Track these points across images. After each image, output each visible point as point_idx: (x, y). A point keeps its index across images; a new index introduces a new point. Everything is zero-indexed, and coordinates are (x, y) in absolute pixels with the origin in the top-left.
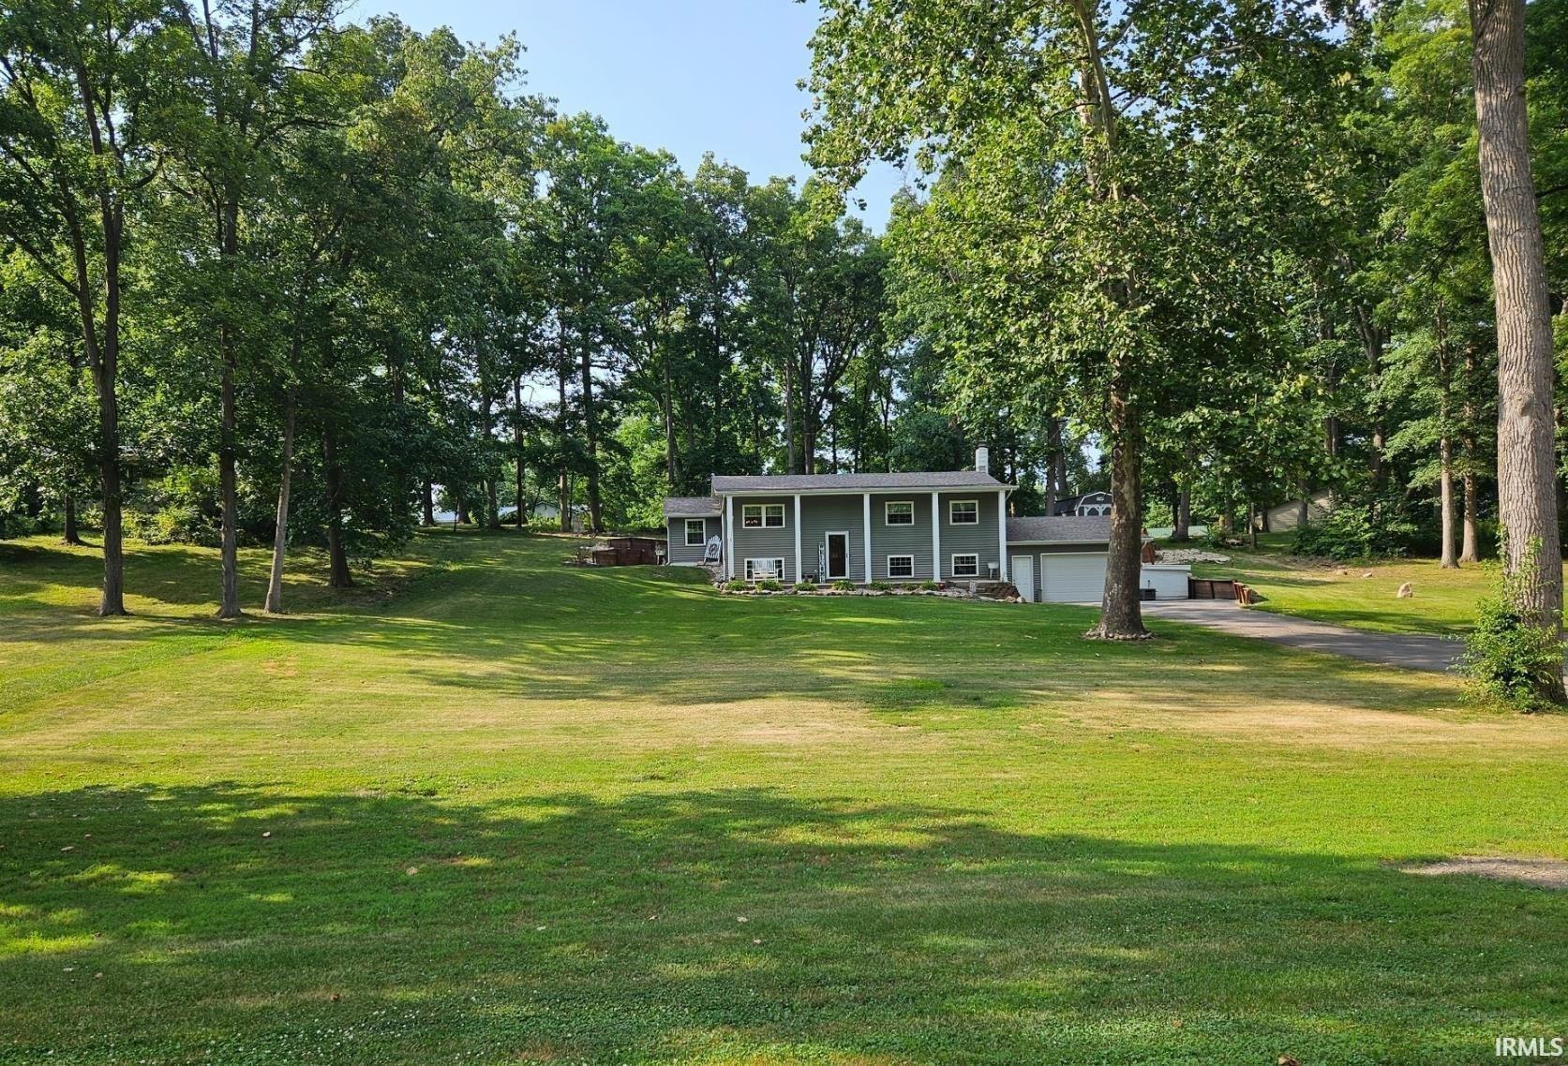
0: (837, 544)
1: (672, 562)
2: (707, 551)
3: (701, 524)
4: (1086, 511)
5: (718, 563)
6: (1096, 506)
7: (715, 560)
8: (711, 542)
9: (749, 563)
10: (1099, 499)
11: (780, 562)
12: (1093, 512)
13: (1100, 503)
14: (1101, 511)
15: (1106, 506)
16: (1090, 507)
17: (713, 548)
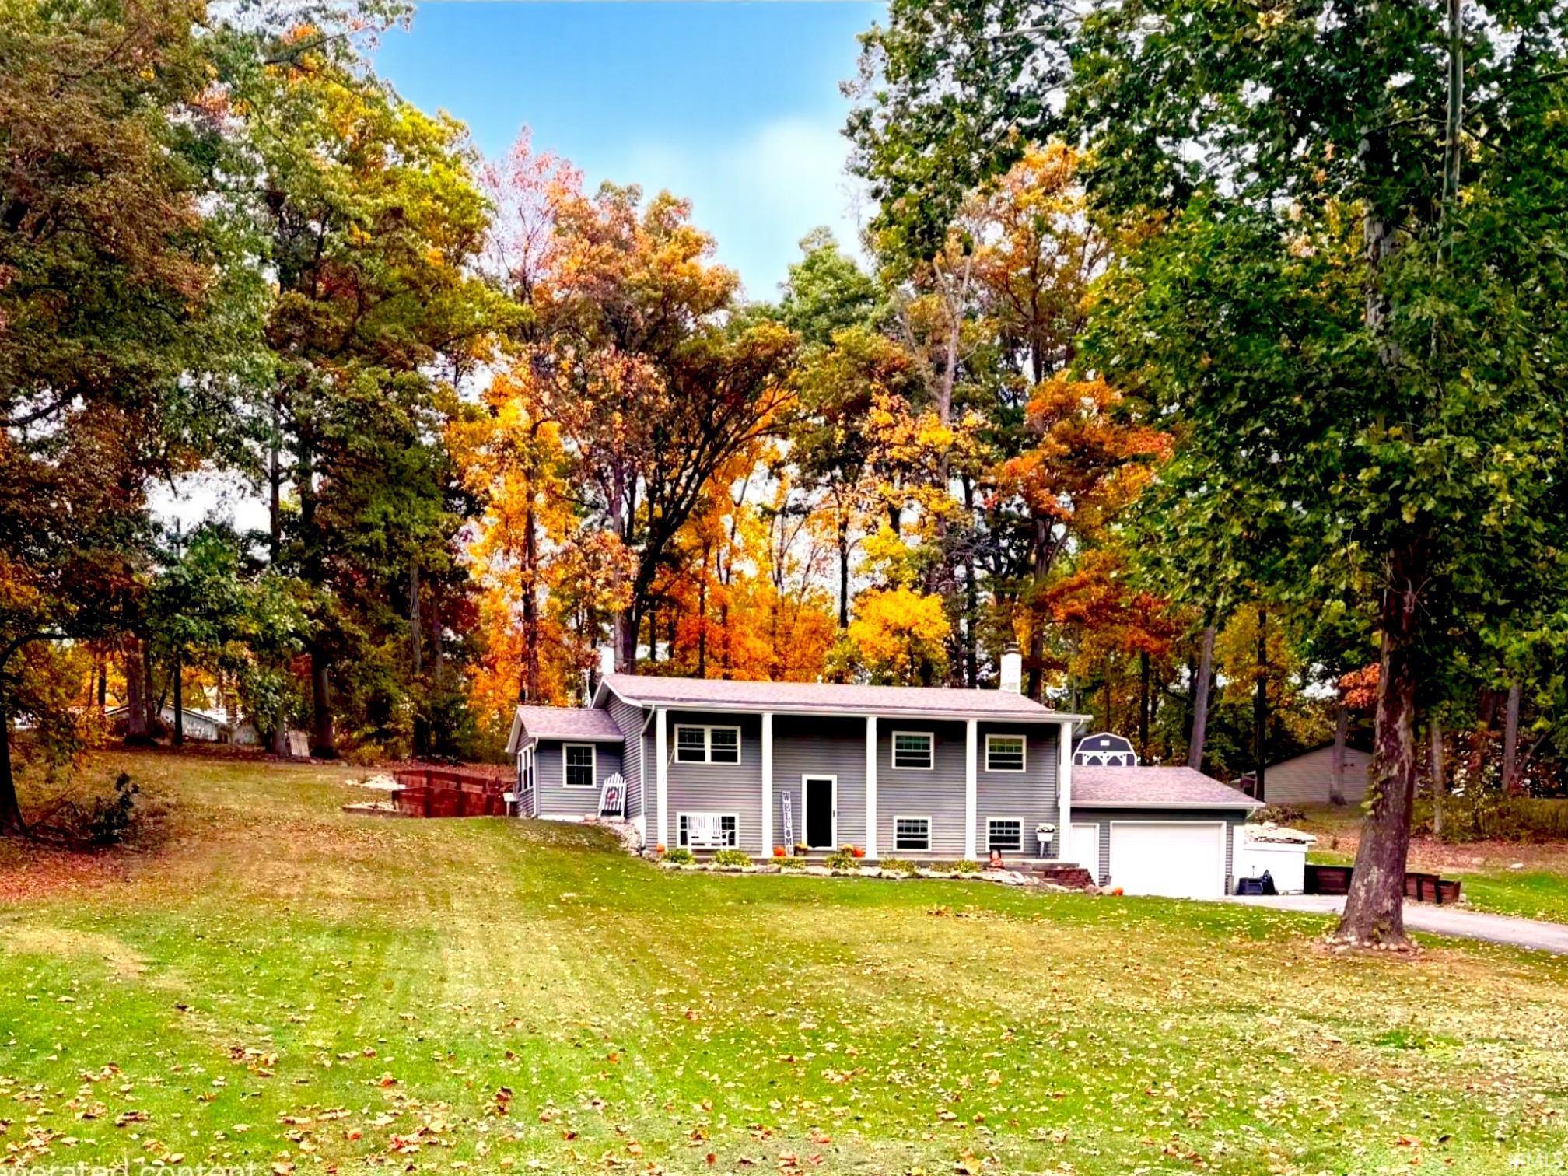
0: (820, 794)
1: (542, 812)
2: (603, 799)
3: (589, 751)
4: (1085, 760)
5: (622, 818)
6: (1098, 754)
7: (618, 813)
8: (607, 785)
9: (683, 819)
10: (1105, 743)
11: (732, 819)
12: (1095, 761)
13: (1105, 749)
14: (1105, 761)
15: (1112, 754)
16: (1091, 754)
17: (612, 793)
